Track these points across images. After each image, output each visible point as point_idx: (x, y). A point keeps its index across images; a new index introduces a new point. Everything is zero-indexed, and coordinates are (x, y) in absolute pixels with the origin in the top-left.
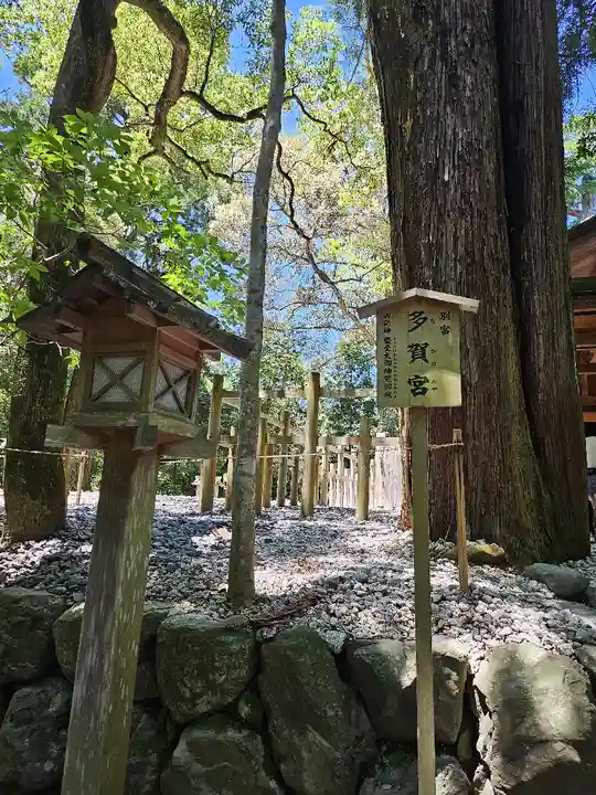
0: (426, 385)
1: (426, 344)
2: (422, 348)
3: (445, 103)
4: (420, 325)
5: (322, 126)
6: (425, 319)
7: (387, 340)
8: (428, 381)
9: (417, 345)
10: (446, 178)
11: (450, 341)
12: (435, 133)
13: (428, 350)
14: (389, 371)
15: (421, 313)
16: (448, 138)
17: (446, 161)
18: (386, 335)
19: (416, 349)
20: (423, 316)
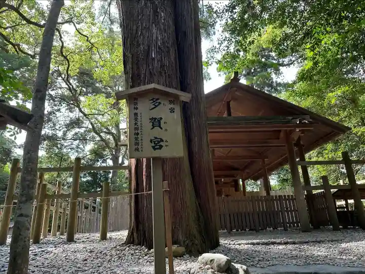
0: (161, 143)
1: (161, 118)
2: (158, 121)
3: (153, 23)
4: (156, 106)
5: (86, 38)
6: (160, 103)
7: (136, 114)
8: (163, 141)
9: (155, 119)
10: (153, 56)
11: (175, 117)
12: (147, 35)
13: (162, 122)
14: (138, 134)
15: (158, 99)
16: (154, 38)
17: (153, 48)
18: (136, 111)
19: (155, 121)
20: (158, 101)
